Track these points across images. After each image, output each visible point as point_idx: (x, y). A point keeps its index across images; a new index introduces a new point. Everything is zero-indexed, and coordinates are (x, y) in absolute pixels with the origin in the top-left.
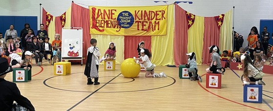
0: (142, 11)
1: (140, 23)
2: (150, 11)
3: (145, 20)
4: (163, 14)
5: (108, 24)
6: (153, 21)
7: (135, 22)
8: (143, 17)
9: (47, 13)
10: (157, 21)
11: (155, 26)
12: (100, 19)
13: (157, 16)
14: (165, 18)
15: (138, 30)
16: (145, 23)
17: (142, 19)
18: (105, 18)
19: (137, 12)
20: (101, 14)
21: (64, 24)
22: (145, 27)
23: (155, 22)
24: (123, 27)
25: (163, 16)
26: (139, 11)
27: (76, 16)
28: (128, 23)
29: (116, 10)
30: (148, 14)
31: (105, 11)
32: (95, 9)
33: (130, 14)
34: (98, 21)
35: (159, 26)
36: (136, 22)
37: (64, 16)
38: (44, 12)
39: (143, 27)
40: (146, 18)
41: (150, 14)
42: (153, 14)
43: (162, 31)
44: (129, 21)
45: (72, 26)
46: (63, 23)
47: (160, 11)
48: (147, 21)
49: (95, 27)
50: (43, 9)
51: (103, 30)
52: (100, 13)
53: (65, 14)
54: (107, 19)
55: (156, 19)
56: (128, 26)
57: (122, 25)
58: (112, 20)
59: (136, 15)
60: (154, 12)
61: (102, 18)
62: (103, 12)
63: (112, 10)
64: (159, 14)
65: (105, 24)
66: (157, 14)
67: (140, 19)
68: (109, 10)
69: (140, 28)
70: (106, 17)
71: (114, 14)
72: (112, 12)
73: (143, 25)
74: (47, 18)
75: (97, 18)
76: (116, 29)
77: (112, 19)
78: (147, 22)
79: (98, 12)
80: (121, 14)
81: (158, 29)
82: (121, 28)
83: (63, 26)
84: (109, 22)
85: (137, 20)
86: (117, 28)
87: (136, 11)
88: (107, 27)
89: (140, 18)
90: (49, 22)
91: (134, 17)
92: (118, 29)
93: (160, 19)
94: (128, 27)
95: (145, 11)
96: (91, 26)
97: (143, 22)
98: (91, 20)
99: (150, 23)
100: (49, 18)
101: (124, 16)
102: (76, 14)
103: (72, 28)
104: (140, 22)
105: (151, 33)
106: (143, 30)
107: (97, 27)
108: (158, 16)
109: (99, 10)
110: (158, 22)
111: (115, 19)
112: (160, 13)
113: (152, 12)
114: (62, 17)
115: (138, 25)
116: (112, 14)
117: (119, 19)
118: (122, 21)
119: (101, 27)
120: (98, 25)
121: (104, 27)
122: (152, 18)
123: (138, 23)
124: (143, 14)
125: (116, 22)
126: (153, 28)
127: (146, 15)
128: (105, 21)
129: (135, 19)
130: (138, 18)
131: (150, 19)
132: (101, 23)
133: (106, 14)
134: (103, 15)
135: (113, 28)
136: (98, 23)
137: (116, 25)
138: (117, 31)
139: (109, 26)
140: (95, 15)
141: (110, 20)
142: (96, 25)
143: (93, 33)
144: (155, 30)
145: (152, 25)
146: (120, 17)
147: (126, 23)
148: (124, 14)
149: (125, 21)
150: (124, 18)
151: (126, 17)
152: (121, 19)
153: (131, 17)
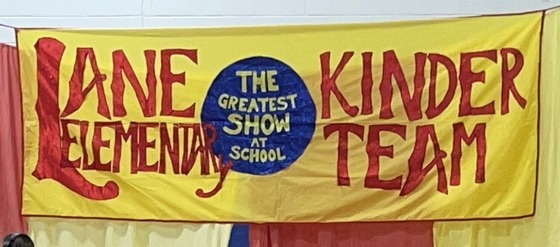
0: (367, 57)
1: (353, 139)
2: (420, 58)
3: (387, 113)
4: (508, 76)
5: (140, 147)
6: (444, 123)
7: (319, 132)
8: (376, 97)
10: (470, 124)
11: (457, 156)
12: (88, 112)
13: (466, 89)
14: (522, 102)
15: (343, 180)
16: (386, 139)
17: (367, 109)
18: (120, 110)
19: (333, 65)
20: (99, 78)
22: (387, 167)
24: (243, 167)
25: (508, 86)
26: (347, 56)
28: (276, 140)
29: (192, 55)
30: (409, 73)
31: (120, 60)
32: (60, 48)
33: (288, 79)
34: (75, 130)
35: (481, 158)
36: (329, 130)
39: (374, 164)
40: (397, 101)
41: (419, 78)
42: (443, 73)
43: (503, 187)
44: (283, 126)
47: (491, 55)
48: (401, 119)
49: (57, 167)
51: (111, 190)
52: (89, 75)
54: (134, 112)
55: (466, 109)
56: (274, 155)
57: (237, 153)
58: (170, 121)
59: (329, 85)
60: (448, 63)
61: (102, 109)
62: (106, 66)
63: (167, 54)
64: (480, 77)
65: (126, 147)
66: (465, 76)
67: (353, 112)
68: (150, 55)
69: (358, 169)
70: (130, 100)
71: (181, 78)
72: (166, 65)
73: (376, 152)
75: (72, 107)
76: (194, 180)
77: (168, 110)
78: (400, 130)
79: (79, 68)
80: (226, 81)
81: (480, 178)
82: (232, 175)
84: (153, 135)
85: (338, 114)
86: (205, 171)
87: (325, 58)
88: (139, 165)
89: (358, 103)
91: (317, 98)
92: (209, 183)
93: (489, 109)
94: (278, 166)
95: (390, 57)
96: (32, 162)
97: (375, 131)
98: (32, 122)
99: (426, 132)
101: (250, 95)
104: (358, 129)
105: (433, 203)
106: (371, 181)
107: (73, 165)
108: (477, 87)
109: (84, 54)
110: (480, 130)
111: (190, 112)
112: (493, 70)
113: (437, 59)
115: (343, 153)
116: (169, 78)
117: (213, 114)
118: (237, 126)
119: (97, 166)
120: (75, 153)
121: (117, 169)
122: (439, 100)
123: (343, 138)
124: (377, 74)
125: (196, 133)
126: (441, 170)
127: (394, 82)
128: (126, 127)
129: (319, 114)
130: (342, 101)
131: (424, 107)
132: (99, 143)
133: (133, 78)
134: (107, 84)
135: (176, 171)
136: (74, 140)
137: (194, 153)
138: (200, 193)
139: (150, 162)
140: (55, 86)
141: (158, 118)
142: (65, 158)
143: (43, 208)
144: (456, 181)
145: (436, 146)
146: (225, 101)
147: (263, 140)
148: (250, 79)
149: (256, 125)
150: (247, 105)
151: (263, 95)
152: (231, 111)
153: (292, 98)
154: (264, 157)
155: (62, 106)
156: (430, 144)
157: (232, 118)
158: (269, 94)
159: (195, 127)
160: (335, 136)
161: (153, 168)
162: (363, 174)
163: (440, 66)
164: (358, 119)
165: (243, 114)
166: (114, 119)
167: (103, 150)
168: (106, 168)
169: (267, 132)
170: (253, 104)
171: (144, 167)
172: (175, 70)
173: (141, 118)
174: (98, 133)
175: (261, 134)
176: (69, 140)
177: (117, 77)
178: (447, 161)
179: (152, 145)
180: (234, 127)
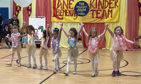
0: (96, 1)
1: (94, 12)
2: (104, 1)
3: (99, 8)
4: (116, 3)
5: (66, 13)
6: (107, 10)
7: (90, 11)
8: (97, 6)
9: (16, 4)
10: (110, 10)
11: (108, 14)
12: (60, 8)
14: (117, 7)
15: (93, 17)
16: (99, 12)
17: (96, 8)
18: (64, 8)
19: (92, 2)
20: (61, 4)
21: (30, 14)
22: (99, 15)
23: (109, 10)
24: (80, 15)
25: (116, 5)
26: (94, 1)
27: (40, 7)
28: (84, 12)
29: (73, 1)
30: (102, 3)
33: (86, 4)
34: (58, 11)
35: (112, 14)
36: (91, 11)
37: (30, 7)
38: (14, 4)
39: (97, 15)
40: (100, 7)
42: (107, 3)
43: (115, 18)
44: (85, 10)
45: (36, 15)
46: (29, 12)
47: (113, 0)
48: (101, 9)
50: (13, 1)
51: (62, 19)
52: (60, 4)
53: (31, 5)
55: (110, 8)
56: (84, 14)
57: (79, 14)
58: (70, 9)
59: (91, 4)
60: (107, 1)
61: (61, 8)
62: (62, 2)
63: (70, 1)
64: (112, 3)
65: (64, 13)
66: (110, 3)
67: (94, 8)
68: (68, 1)
69: (95, 16)
70: (65, 7)
71: (72, 4)
73: (97, 13)
74: (16, 9)
75: (57, 8)
76: (73, 17)
77: (70, 8)
78: (101, 11)
79: (58, 3)
80: (78, 4)
81: (111, 17)
82: (78, 16)
83: (29, 16)
84: (68, 11)
85: (92, 8)
86: (75, 16)
87: (91, 1)
88: (66, 15)
89: (95, 7)
90: (18, 12)
91: (89, 6)
92: (75, 18)
93: (113, 8)
94: (84, 15)
95: (99, 1)
96: (52, 15)
97: (97, 10)
98: (52, 10)
99: (104, 11)
100: (18, 8)
101: (81, 6)
102: (40, 5)
103: (37, 17)
105: (105, 20)
106: (97, 17)
107: (58, 15)
108: (111, 5)
109: (59, 1)
110: (112, 10)
111: (73, 8)
112: (114, 2)
114: (29, 7)
115: (93, 14)
116: (70, 4)
117: (76, 9)
119: (61, 15)
120: (58, 14)
121: (63, 16)
122: (106, 6)
123: (93, 12)
124: (98, 3)
125: (73, 11)
126: (106, 16)
127: (100, 4)
128: (64, 10)
129: (90, 8)
130: (93, 7)
131: (104, 7)
132: (61, 12)
133: (65, 4)
134: (62, 5)
135: (71, 16)
136: (58, 12)
137: (73, 14)
138: (74, 19)
139: (67, 15)
140: (55, 5)
141: (68, 9)
142: (56, 14)
143: (54, 21)
144: (108, 17)
145: (106, 13)
146: (77, 7)
147: (82, 12)
148: (81, 4)
149: (81, 10)
150: (80, 7)
151: (82, 6)
152: (78, 8)
153: (86, 6)
154: (82, 14)
155: (56, 8)
156: (105, 12)
157: (78, 9)
158: (83, 6)
159: (73, 10)
160: (92, 11)
161: (68, 16)
162: (96, 16)
163: (106, 2)
164: (95, 9)
165: (80, 9)
166: (63, 9)
167: (61, 13)
168: (62, 16)
169: (83, 11)
170: (81, 7)
171: (67, 16)
172: (71, 3)
173: (66, 9)
174: (61, 11)
175: (82, 11)
176: (57, 12)
177: (63, 4)
178: (107, 14)
179: (68, 13)
180: (79, 10)
